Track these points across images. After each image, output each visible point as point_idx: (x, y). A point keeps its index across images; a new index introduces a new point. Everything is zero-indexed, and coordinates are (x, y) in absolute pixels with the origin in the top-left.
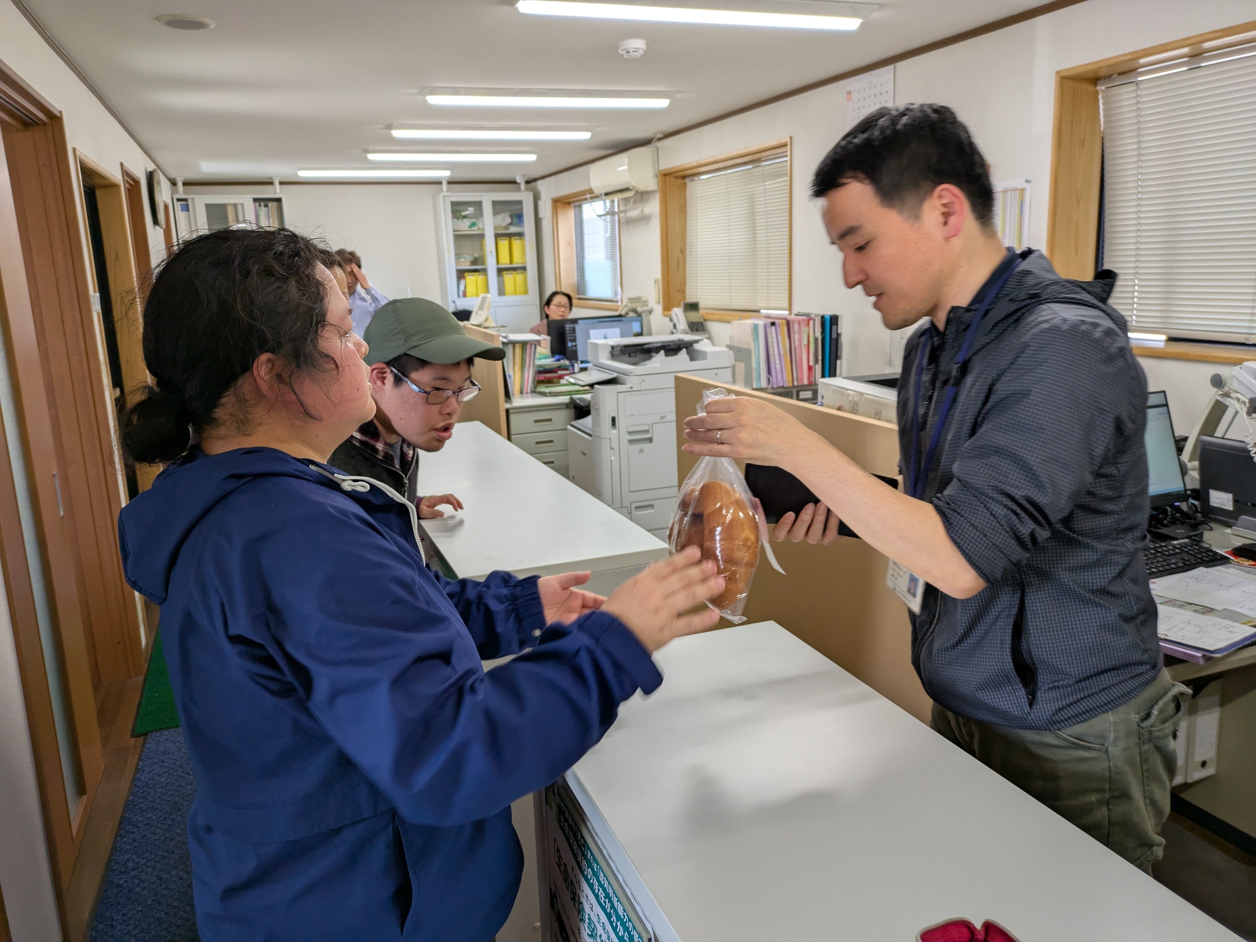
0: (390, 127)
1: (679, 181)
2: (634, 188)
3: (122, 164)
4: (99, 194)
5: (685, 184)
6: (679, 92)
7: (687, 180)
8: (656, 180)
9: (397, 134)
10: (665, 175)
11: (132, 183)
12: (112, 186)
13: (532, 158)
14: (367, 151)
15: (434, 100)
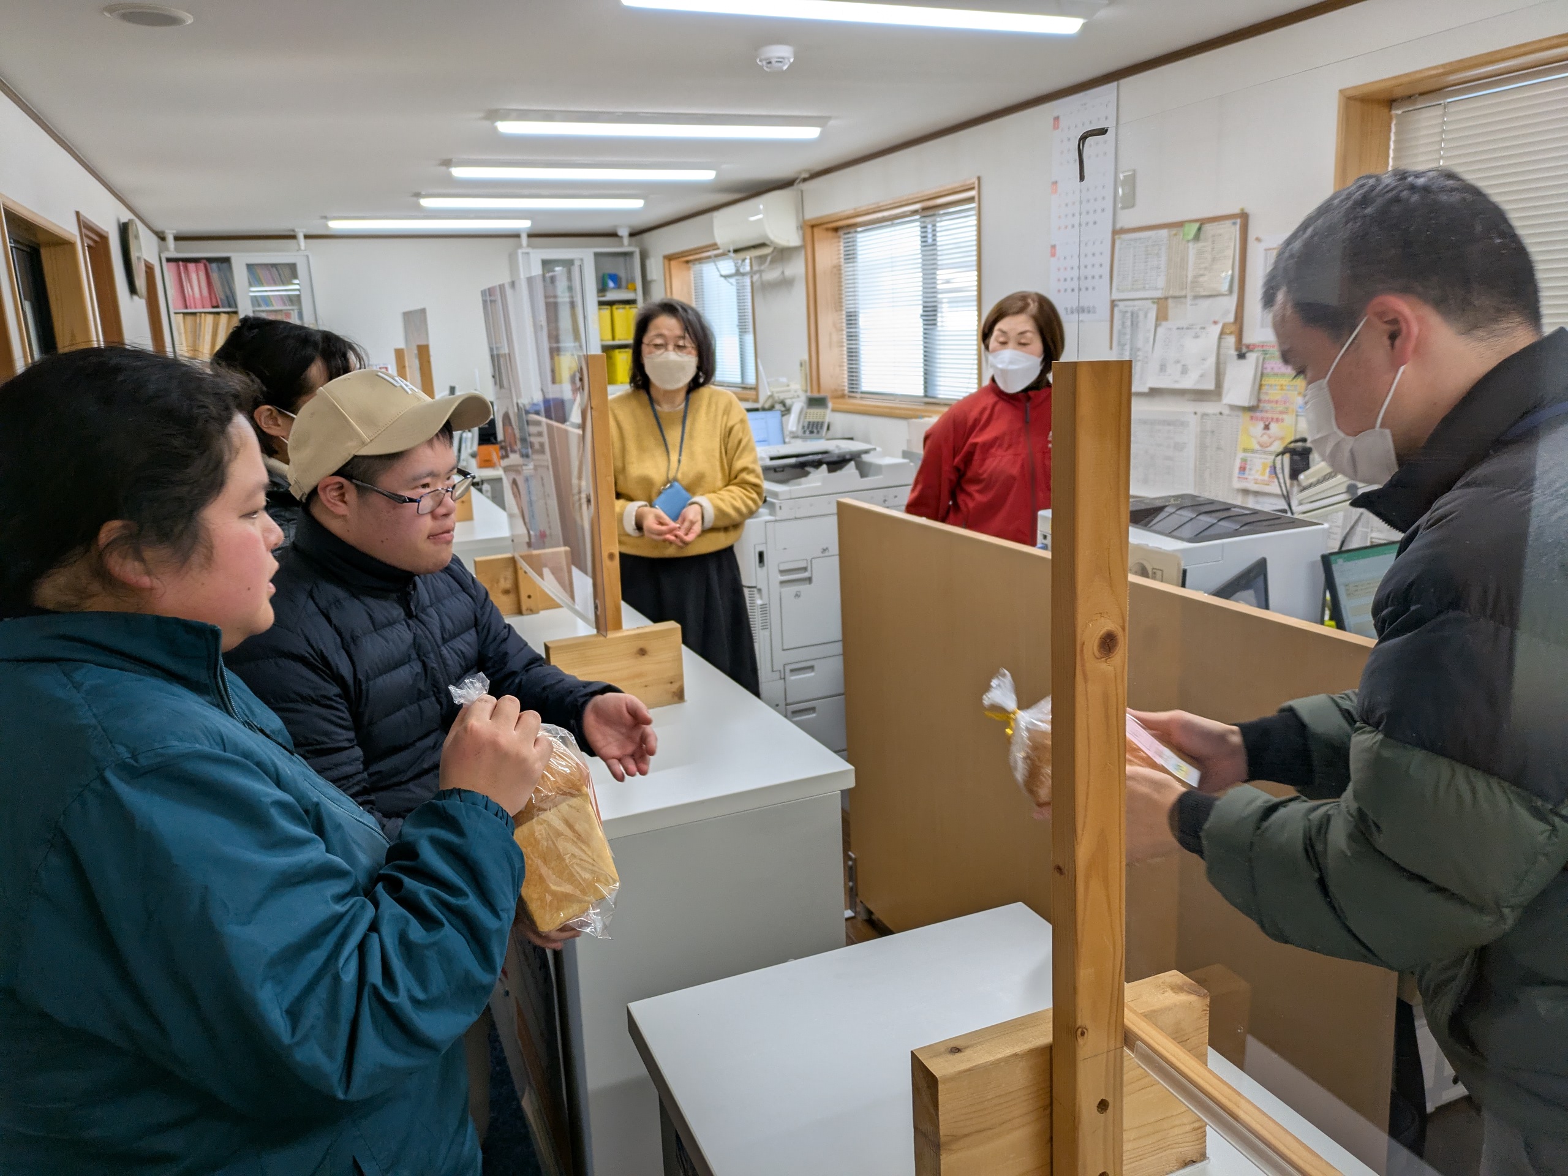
0: (448, 163)
1: (832, 235)
2: (772, 242)
3: (78, 214)
5: (838, 239)
6: (833, 118)
7: (841, 233)
8: (801, 233)
9: (458, 172)
10: (813, 227)
11: (96, 238)
12: (66, 245)
13: (637, 204)
14: (418, 195)
15: (507, 127)
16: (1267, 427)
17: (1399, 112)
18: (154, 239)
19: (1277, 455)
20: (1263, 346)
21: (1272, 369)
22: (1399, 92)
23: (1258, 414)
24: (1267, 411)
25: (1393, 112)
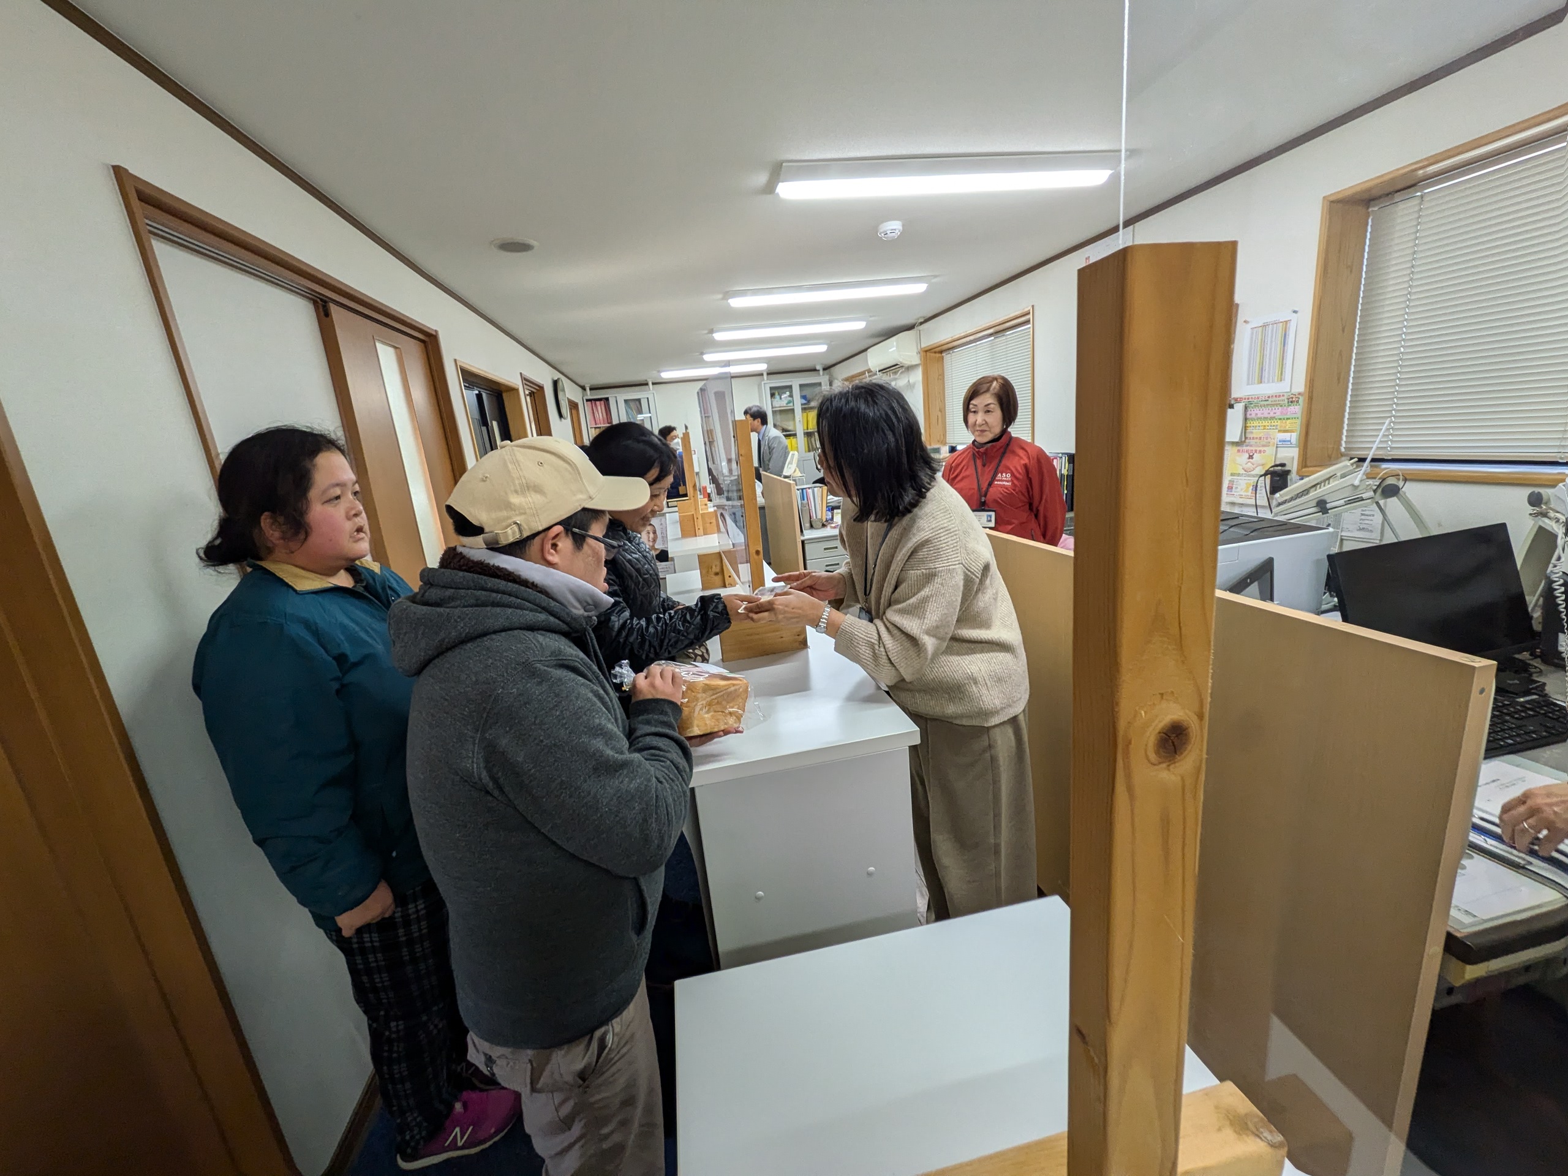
0: (712, 331)
1: (938, 355)
2: (902, 363)
3: (521, 373)
4: (505, 395)
5: (943, 358)
6: (935, 276)
7: (944, 354)
8: (919, 355)
9: (719, 336)
10: (926, 351)
11: (537, 388)
12: (513, 390)
14: (702, 354)
15: (736, 303)
16: (1251, 457)
17: (1376, 209)
18: (580, 389)
19: (1261, 476)
20: (1248, 399)
21: (1257, 414)
22: (1375, 193)
23: (1245, 448)
24: (1251, 446)
25: (1370, 209)
